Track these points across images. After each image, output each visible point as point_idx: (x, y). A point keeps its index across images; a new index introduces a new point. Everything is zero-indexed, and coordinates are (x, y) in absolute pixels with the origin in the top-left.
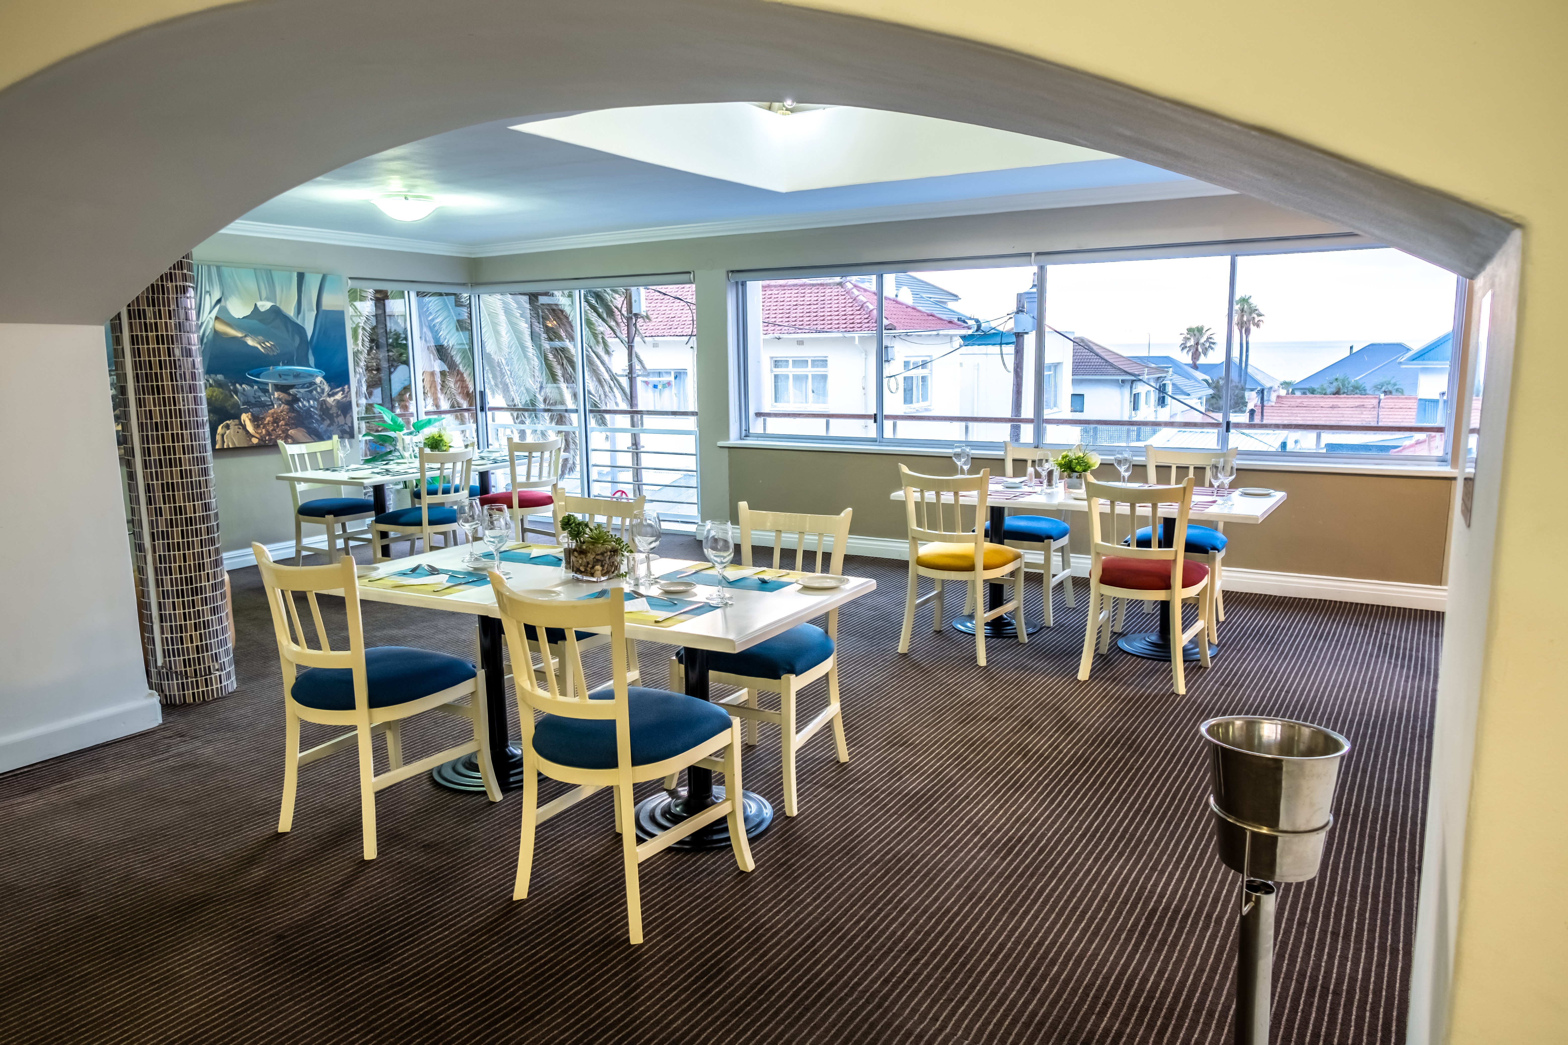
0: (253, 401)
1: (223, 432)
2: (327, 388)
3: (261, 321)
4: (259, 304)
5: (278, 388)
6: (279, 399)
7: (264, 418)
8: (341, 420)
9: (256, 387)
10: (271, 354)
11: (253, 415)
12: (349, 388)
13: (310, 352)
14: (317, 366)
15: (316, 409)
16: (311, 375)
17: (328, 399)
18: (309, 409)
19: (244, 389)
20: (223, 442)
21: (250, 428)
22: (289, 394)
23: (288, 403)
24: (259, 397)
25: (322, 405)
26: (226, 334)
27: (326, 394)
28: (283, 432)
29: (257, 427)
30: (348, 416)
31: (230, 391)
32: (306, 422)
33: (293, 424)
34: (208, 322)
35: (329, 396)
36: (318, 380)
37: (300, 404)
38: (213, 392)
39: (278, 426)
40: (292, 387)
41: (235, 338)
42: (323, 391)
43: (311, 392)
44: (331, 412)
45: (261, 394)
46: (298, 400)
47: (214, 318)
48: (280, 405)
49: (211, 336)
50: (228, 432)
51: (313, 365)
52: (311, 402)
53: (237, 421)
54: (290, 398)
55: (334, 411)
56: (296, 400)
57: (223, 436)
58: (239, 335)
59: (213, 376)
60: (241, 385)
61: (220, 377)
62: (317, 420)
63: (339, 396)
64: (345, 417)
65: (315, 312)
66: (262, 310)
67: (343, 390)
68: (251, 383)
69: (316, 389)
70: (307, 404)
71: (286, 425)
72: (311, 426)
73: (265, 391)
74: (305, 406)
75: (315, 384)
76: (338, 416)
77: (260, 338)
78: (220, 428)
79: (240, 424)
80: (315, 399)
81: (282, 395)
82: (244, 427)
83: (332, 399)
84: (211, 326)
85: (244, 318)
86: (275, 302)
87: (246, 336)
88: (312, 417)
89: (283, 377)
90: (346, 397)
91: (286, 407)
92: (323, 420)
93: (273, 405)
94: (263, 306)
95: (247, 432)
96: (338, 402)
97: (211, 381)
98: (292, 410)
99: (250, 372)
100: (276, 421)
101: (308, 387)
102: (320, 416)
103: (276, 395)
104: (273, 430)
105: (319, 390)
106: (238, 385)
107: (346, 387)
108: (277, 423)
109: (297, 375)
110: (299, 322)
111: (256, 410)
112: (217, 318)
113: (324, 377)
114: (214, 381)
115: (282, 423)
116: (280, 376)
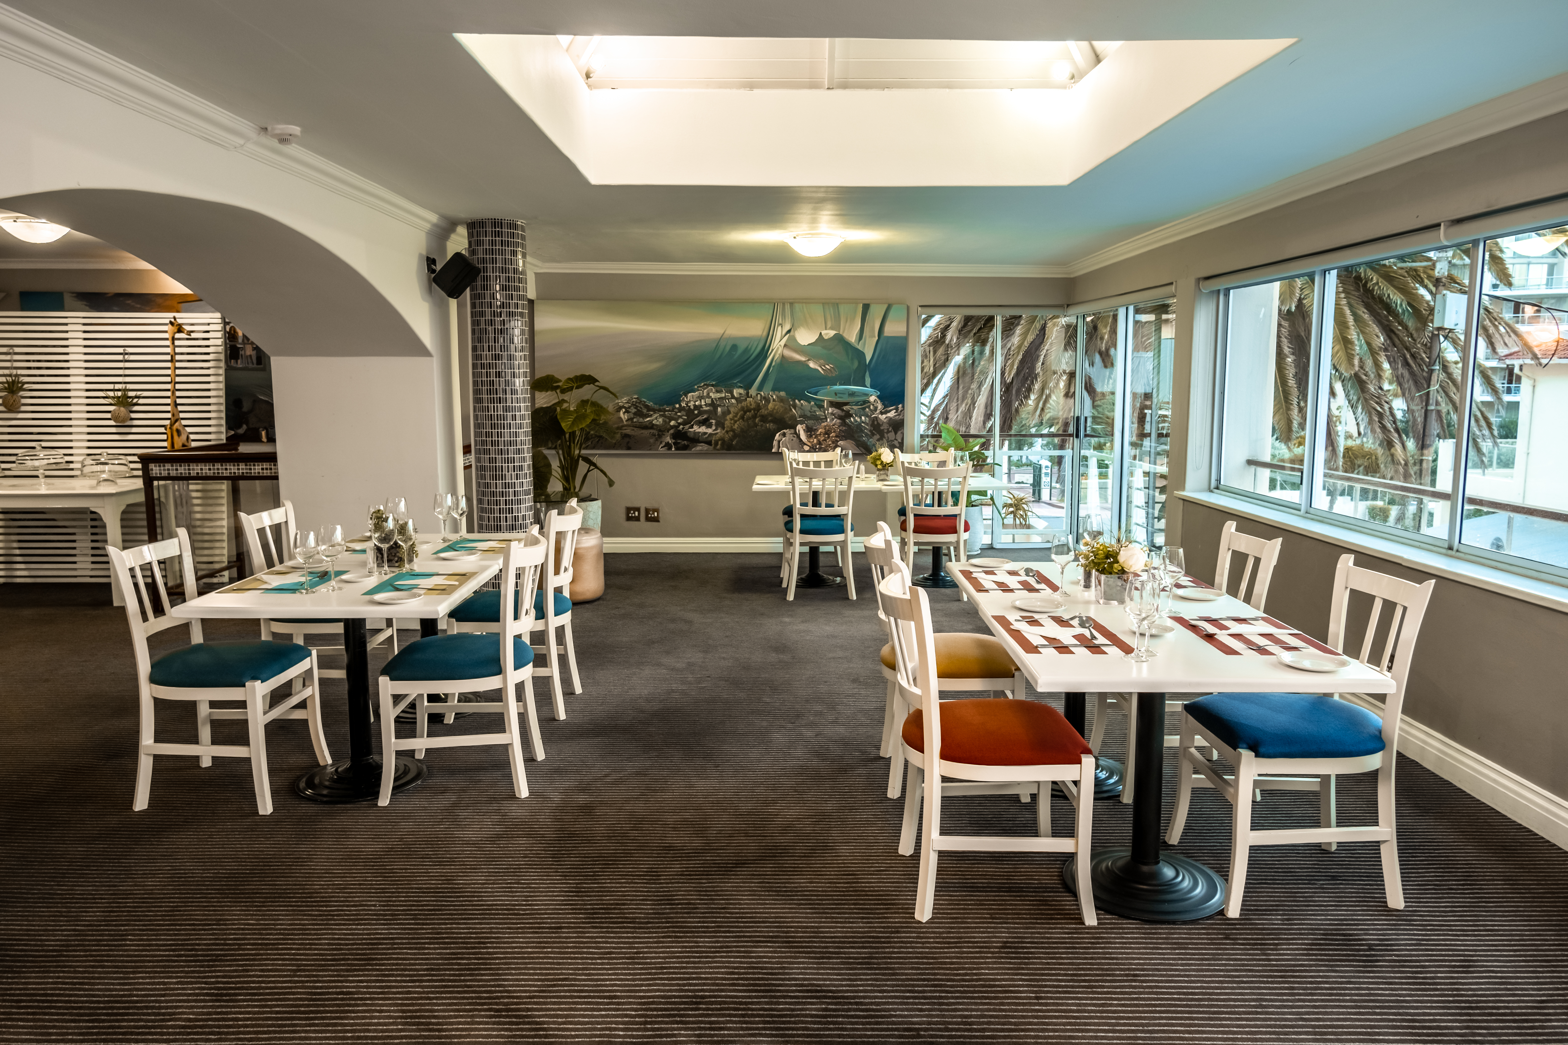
0: (809, 414)
1: (779, 439)
2: (880, 406)
3: (824, 347)
4: (823, 332)
5: (832, 404)
6: (832, 414)
7: (817, 430)
8: (891, 435)
9: (813, 403)
10: (830, 375)
11: (807, 426)
12: (903, 407)
13: (867, 373)
14: (872, 387)
15: (867, 424)
16: (867, 395)
17: (880, 416)
18: (860, 424)
19: (802, 404)
20: (779, 447)
21: (803, 436)
22: (843, 410)
23: (840, 417)
24: (815, 412)
25: (873, 421)
26: (791, 358)
27: (878, 411)
28: (833, 442)
29: (809, 437)
30: (899, 432)
31: (790, 405)
32: (856, 435)
33: (843, 436)
34: (778, 348)
35: (882, 413)
36: (872, 399)
37: (852, 419)
38: (775, 406)
39: (829, 437)
40: (846, 404)
41: (799, 362)
42: (876, 409)
43: (864, 409)
44: (882, 428)
45: (816, 409)
46: (851, 416)
47: (783, 345)
48: (833, 419)
49: (779, 361)
50: (784, 439)
51: (868, 385)
52: (863, 418)
53: (792, 431)
54: (843, 414)
55: (884, 427)
56: (848, 415)
57: (779, 442)
58: (803, 359)
59: (777, 393)
60: (800, 401)
61: (783, 394)
62: (867, 435)
63: (892, 414)
64: (896, 434)
65: (877, 338)
66: (826, 337)
67: (897, 409)
68: (808, 399)
69: (869, 407)
70: (859, 420)
71: (836, 436)
72: (861, 439)
73: (821, 407)
74: (856, 421)
75: (869, 402)
76: (888, 432)
77: (822, 361)
78: (778, 435)
79: (795, 433)
80: (867, 416)
81: (836, 411)
82: (798, 436)
83: (884, 416)
84: (779, 352)
85: (809, 344)
86: (839, 331)
87: (808, 360)
88: (862, 431)
89: (838, 395)
90: (899, 415)
91: (838, 421)
92: (873, 434)
93: (826, 419)
94: (827, 334)
95: (801, 440)
96: (890, 419)
97: (774, 397)
98: (844, 423)
99: (809, 390)
100: (827, 433)
101: (861, 405)
102: (871, 431)
103: (830, 410)
104: (823, 440)
105: (872, 407)
106: (797, 401)
107: (900, 406)
108: (829, 435)
109: (852, 394)
110: (860, 347)
111: (810, 422)
112: (785, 346)
113: (878, 397)
114: (777, 396)
115: (833, 434)
116: (836, 394)
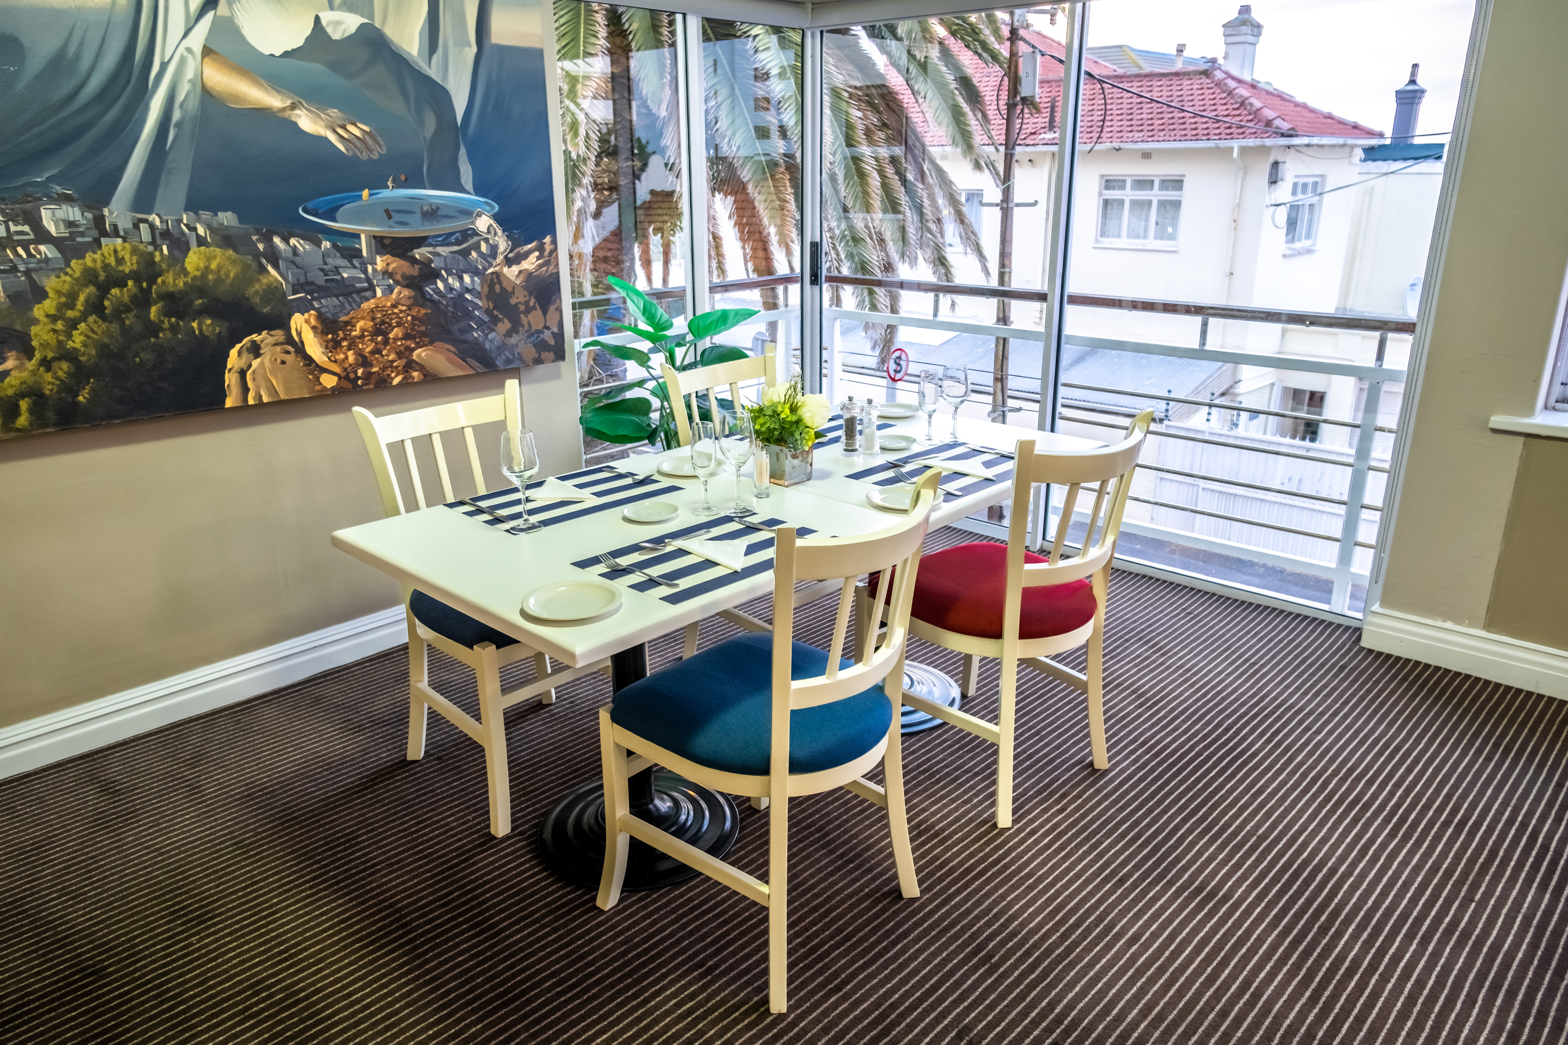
0: (320, 280)
1: (242, 363)
2: (503, 244)
3: (333, 66)
4: (326, 17)
5: (382, 244)
6: (386, 274)
7: (350, 324)
8: (535, 319)
9: (326, 244)
10: (364, 156)
11: (320, 317)
12: (554, 242)
13: (463, 152)
14: (478, 191)
15: (478, 295)
16: (467, 213)
17: (505, 270)
18: (461, 296)
19: (295, 249)
20: (245, 390)
21: (314, 349)
22: (413, 261)
23: (409, 282)
24: (337, 270)
25: (491, 285)
26: (236, 97)
27: (500, 258)
28: (400, 355)
29: (332, 346)
30: (552, 308)
31: (257, 255)
32: (455, 328)
33: (423, 334)
34: (183, 61)
35: (509, 262)
36: (483, 223)
37: (440, 285)
38: (209, 259)
39: (386, 342)
40: (419, 242)
41: (263, 112)
42: (494, 249)
43: (465, 253)
44: (513, 301)
45: (340, 262)
46: (435, 275)
47: (198, 49)
48: (390, 289)
49: (193, 104)
50: (256, 363)
51: (469, 186)
52: (467, 278)
53: (279, 335)
54: (415, 271)
55: (519, 298)
56: (430, 274)
57: (243, 373)
58: (275, 101)
59: (206, 215)
60: (286, 240)
61: (227, 218)
62: (480, 323)
63: (530, 263)
64: (545, 312)
65: (475, 49)
66: (336, 35)
67: (541, 248)
68: (313, 234)
69: (477, 247)
70: (457, 285)
71: (406, 337)
72: (467, 337)
73: (352, 254)
74: (451, 289)
75: (475, 233)
76: (528, 310)
77: (334, 112)
78: (234, 352)
79: (290, 340)
80: (475, 272)
81: (396, 264)
82: (300, 349)
83: (515, 269)
84: (190, 73)
85: (286, 54)
86: (371, 16)
87: (293, 107)
88: (469, 315)
89: (396, 217)
90: (547, 263)
91: (406, 292)
92: (495, 321)
93: (372, 288)
94: (338, 23)
95: (309, 360)
96: (529, 276)
97: (201, 231)
98: (421, 299)
99: (310, 205)
100: (380, 329)
101: (458, 243)
102: (488, 312)
103: (380, 262)
104: (373, 353)
105: (484, 247)
106: (277, 240)
107: (548, 239)
108: (385, 334)
109: (432, 213)
110: (433, 72)
111: (329, 303)
112: (207, 51)
113: (496, 217)
114: (209, 227)
115: (396, 332)
116: (388, 214)
